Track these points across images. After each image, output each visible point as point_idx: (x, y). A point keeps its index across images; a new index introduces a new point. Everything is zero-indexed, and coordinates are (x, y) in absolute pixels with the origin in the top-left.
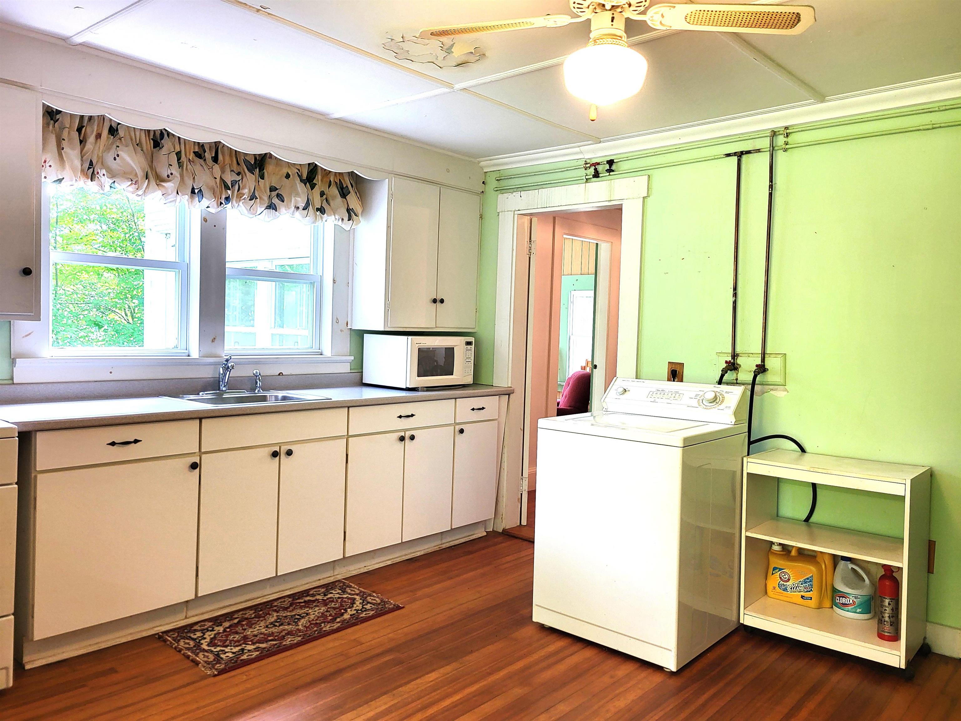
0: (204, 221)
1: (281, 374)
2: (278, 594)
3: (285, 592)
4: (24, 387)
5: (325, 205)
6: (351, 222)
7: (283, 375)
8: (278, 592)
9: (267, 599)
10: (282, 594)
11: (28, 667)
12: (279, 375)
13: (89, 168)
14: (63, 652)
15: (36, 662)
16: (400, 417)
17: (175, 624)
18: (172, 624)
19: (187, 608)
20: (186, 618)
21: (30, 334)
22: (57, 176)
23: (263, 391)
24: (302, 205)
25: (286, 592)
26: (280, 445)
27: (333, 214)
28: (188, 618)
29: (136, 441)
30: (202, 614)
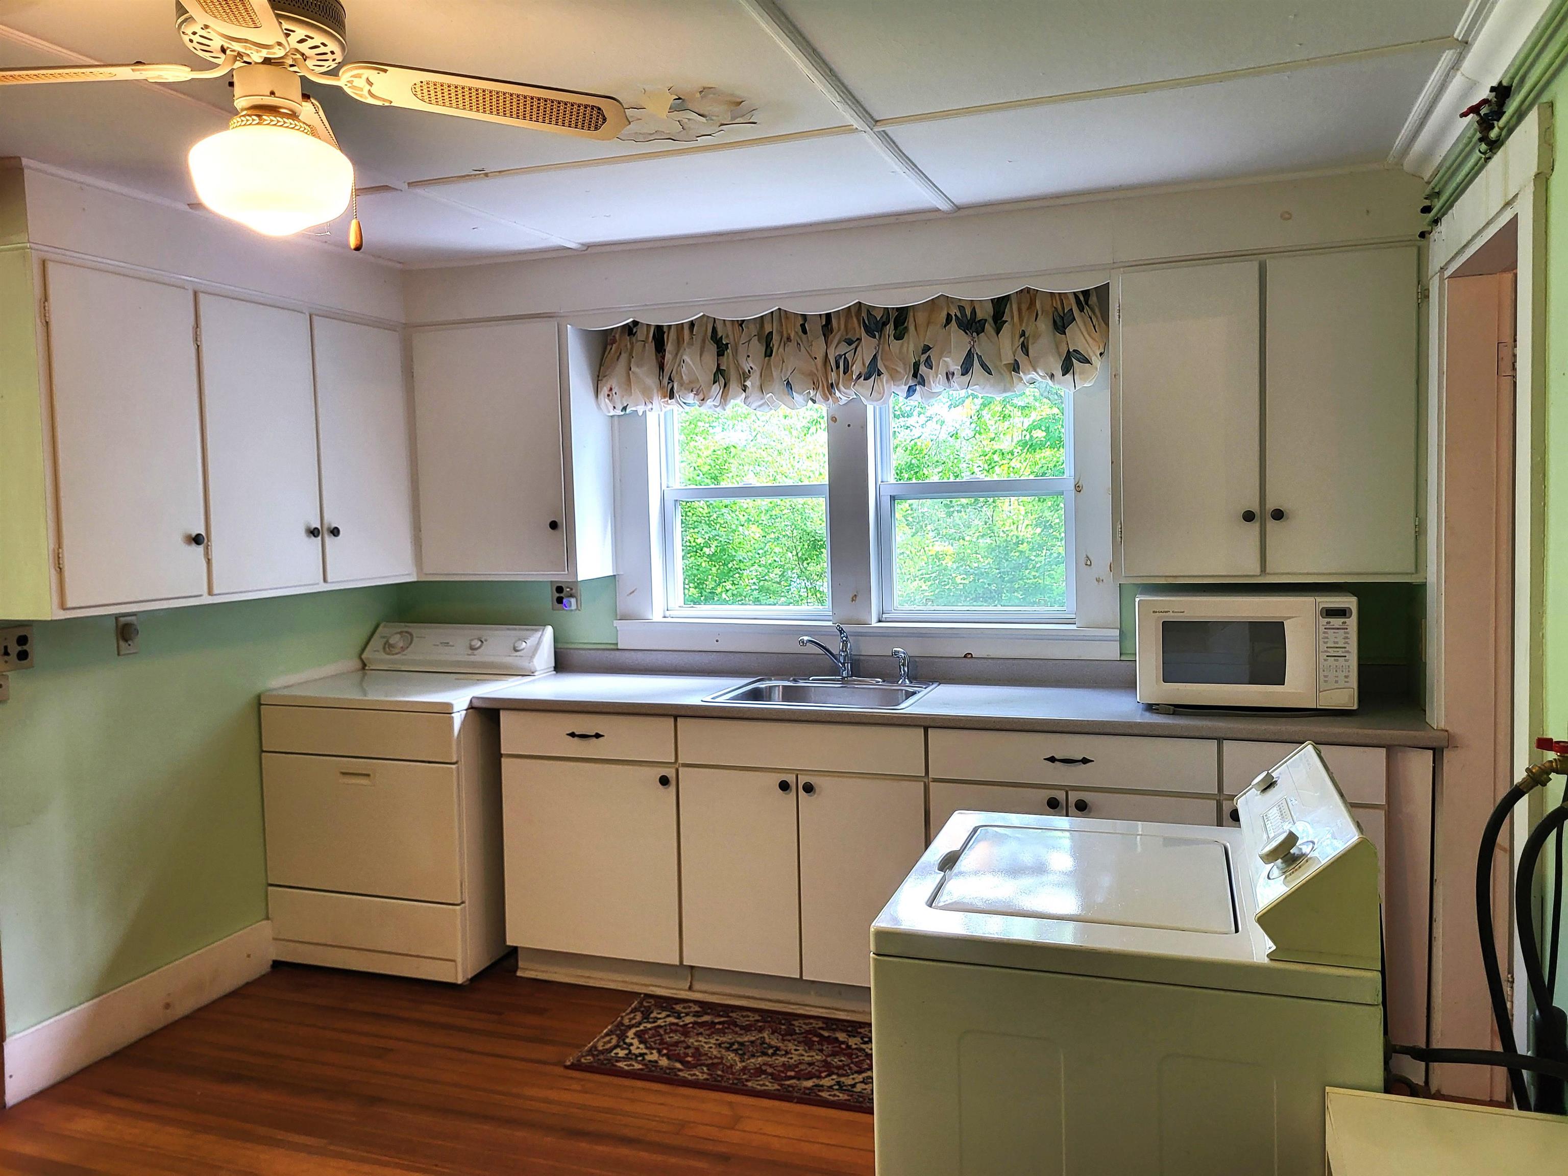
0: (832, 420)
1: (970, 656)
2: (827, 1011)
3: (838, 1012)
4: (627, 654)
5: (1021, 358)
6: (1069, 377)
7: (972, 657)
8: (829, 1008)
9: (807, 1010)
10: (835, 1014)
11: (519, 974)
12: (965, 657)
13: (669, 383)
14: (556, 973)
15: (527, 972)
16: (1052, 759)
17: (674, 991)
18: (672, 991)
19: (692, 976)
20: (690, 988)
21: (633, 592)
22: (623, 404)
23: (911, 682)
24: (956, 368)
25: (841, 1013)
26: (797, 773)
27: (1031, 369)
28: (694, 991)
29: (598, 736)
30: (713, 993)
